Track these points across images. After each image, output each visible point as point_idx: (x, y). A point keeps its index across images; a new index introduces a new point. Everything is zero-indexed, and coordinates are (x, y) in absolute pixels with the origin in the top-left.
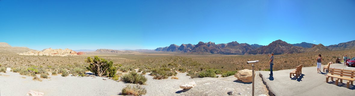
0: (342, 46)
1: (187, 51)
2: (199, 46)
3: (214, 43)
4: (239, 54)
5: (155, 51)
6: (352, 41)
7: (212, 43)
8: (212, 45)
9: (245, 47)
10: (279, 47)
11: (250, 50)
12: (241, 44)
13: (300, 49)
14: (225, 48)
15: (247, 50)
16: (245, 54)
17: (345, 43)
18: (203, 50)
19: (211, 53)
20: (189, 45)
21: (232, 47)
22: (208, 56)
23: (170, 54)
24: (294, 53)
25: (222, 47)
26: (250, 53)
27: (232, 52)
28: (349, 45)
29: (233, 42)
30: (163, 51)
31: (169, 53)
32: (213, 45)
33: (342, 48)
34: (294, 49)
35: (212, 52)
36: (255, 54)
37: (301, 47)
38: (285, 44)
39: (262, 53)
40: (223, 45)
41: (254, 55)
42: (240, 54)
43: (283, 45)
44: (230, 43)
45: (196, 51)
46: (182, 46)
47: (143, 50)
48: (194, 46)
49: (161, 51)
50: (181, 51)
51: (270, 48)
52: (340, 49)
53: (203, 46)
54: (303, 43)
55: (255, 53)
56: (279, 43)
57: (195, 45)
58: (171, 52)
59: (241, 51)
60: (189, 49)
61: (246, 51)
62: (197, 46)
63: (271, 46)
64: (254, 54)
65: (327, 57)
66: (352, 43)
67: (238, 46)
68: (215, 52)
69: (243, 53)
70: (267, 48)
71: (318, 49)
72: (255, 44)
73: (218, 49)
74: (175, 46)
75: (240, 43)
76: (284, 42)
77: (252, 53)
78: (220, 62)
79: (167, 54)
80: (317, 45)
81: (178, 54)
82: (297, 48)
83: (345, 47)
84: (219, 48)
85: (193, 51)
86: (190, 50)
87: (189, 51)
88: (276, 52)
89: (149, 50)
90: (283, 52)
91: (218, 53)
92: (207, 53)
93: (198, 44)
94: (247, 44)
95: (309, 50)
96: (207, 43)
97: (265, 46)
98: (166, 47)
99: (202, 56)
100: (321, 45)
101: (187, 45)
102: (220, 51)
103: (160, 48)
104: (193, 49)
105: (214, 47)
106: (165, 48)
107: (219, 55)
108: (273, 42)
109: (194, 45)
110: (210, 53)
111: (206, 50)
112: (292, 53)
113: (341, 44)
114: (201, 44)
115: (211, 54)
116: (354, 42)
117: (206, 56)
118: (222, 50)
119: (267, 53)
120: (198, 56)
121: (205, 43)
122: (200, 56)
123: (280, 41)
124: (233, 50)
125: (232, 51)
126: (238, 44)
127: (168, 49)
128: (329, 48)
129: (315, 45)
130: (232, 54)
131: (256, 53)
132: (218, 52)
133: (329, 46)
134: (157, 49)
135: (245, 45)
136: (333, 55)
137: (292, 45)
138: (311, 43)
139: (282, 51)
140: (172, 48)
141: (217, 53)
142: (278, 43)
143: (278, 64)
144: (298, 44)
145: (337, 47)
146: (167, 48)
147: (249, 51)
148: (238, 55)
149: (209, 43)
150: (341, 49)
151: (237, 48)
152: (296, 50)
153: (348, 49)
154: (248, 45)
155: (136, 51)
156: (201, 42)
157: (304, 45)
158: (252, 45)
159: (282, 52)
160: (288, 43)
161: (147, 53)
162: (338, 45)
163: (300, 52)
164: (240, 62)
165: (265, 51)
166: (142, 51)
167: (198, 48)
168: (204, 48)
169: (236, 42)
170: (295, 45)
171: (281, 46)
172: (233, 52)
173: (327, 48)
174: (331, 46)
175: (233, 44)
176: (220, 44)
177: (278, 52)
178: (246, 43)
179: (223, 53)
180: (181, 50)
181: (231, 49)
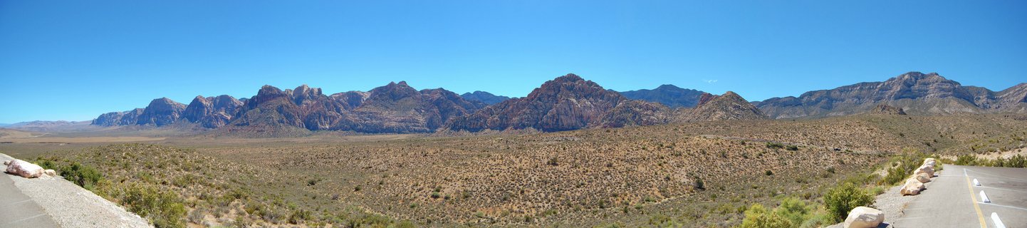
0: (817, 102)
1: (214, 122)
2: (262, 102)
3: (320, 90)
4: (415, 131)
5: (94, 126)
6: (854, 86)
7: (312, 91)
8: (313, 98)
9: (438, 103)
10: (570, 104)
11: (460, 114)
12: (422, 92)
13: (649, 112)
14: (364, 110)
15: (444, 114)
16: (439, 130)
17: (829, 92)
18: (275, 116)
19: (308, 127)
20: (224, 101)
21: (388, 105)
22: (295, 140)
23: (151, 135)
24: (626, 126)
25: (351, 105)
26: (455, 127)
27: (386, 124)
28: (843, 100)
29: (392, 84)
30: (122, 124)
31: (148, 132)
32: (317, 99)
33: (816, 110)
34: (627, 109)
35: (311, 126)
36: (475, 130)
37: (655, 104)
38: (591, 91)
39: (502, 127)
40: (353, 98)
41: (472, 135)
42: (420, 132)
43: (585, 97)
44: (381, 89)
45: (248, 124)
46: (197, 103)
47: (47, 122)
48: (243, 103)
49: (117, 127)
50: (193, 125)
51: (536, 107)
52: (808, 114)
53: (274, 103)
54: (664, 88)
55: (475, 126)
56: (571, 89)
57: (246, 101)
58: (155, 130)
59: (421, 119)
60: (222, 117)
61: (444, 119)
62: (252, 103)
63: (540, 99)
64: (471, 130)
65: (743, 143)
66: (855, 92)
67: (410, 101)
68: (322, 124)
69: (432, 127)
70: (524, 106)
71: (720, 114)
72: (477, 93)
73: (334, 113)
74: (170, 106)
75: (418, 89)
76: (590, 83)
77: (465, 128)
78: (321, 163)
79: (139, 135)
80: (717, 97)
81: (182, 136)
82: (640, 107)
83: (829, 107)
84: (338, 110)
85: (239, 121)
86: (226, 120)
87: (221, 124)
88: (557, 120)
89: (68, 123)
90: (585, 124)
91: (335, 129)
92: (293, 129)
93: (256, 94)
94: (447, 92)
95: (685, 115)
96: (293, 89)
97: (514, 99)
98: (136, 110)
99: (271, 140)
100: (735, 97)
101: (213, 100)
102: (341, 122)
103: (110, 114)
104: (239, 115)
105: (318, 104)
106: (130, 113)
107: (338, 138)
108: (548, 83)
109: (241, 100)
110: (305, 131)
111: (288, 116)
112: (618, 124)
113: (811, 94)
114: (267, 95)
115: (308, 132)
116: (861, 89)
117: (285, 139)
118: (350, 117)
119: (524, 126)
120: (259, 140)
121: (283, 89)
122: (264, 140)
123: (573, 78)
124: (391, 117)
125: (390, 120)
126: (411, 92)
127: (143, 115)
128: (764, 110)
129: (710, 95)
130: (389, 130)
131: (482, 128)
132: (333, 125)
133: (767, 102)
134: (101, 120)
135: (436, 96)
136: (770, 137)
137: (618, 96)
138: (694, 91)
139: (581, 117)
140: (159, 112)
141: (330, 129)
142: (567, 86)
143: (520, 169)
144: (644, 94)
145: (797, 108)
146: (140, 113)
147: (452, 118)
148: (411, 135)
149: (300, 89)
150: (813, 113)
151: (409, 109)
152: (635, 114)
153: (841, 114)
154: (451, 96)
155: (19, 128)
156: (269, 88)
157: (670, 96)
158: (468, 94)
159: (582, 122)
160: (606, 88)
161: (61, 135)
162: (802, 97)
163: (650, 123)
164: (392, 159)
165: (516, 120)
166: (41, 130)
167: (258, 110)
168: (280, 110)
169: (403, 83)
170: (631, 93)
171: (578, 98)
172: (393, 124)
173: (756, 109)
174: (775, 102)
175: (392, 94)
176: (343, 95)
177: (565, 123)
178: (442, 89)
179: (354, 128)
180: (192, 119)
181: (385, 113)
